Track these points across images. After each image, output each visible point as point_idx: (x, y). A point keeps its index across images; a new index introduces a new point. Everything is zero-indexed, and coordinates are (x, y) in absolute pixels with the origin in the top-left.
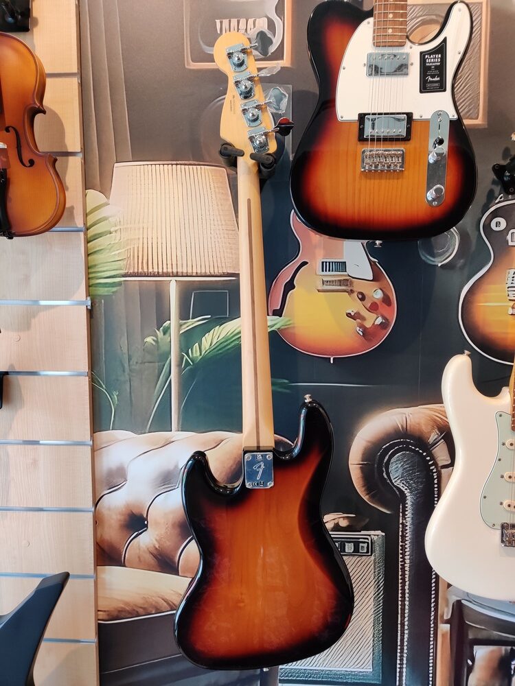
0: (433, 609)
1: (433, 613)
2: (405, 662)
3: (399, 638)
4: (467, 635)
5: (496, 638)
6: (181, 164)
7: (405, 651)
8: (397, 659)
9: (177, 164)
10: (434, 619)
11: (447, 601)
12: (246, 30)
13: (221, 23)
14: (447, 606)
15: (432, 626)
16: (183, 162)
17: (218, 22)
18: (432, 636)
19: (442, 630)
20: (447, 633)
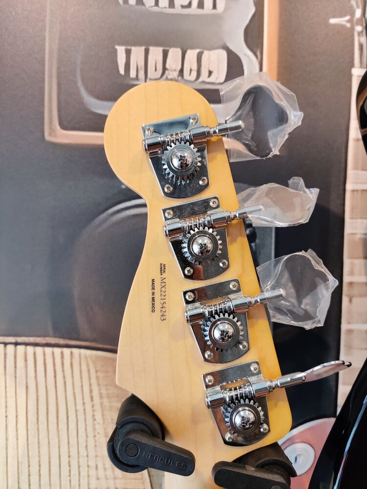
6: (26, 344)
9: (16, 344)
12: (181, 72)
13: (128, 53)
16: (32, 340)
17: (121, 50)
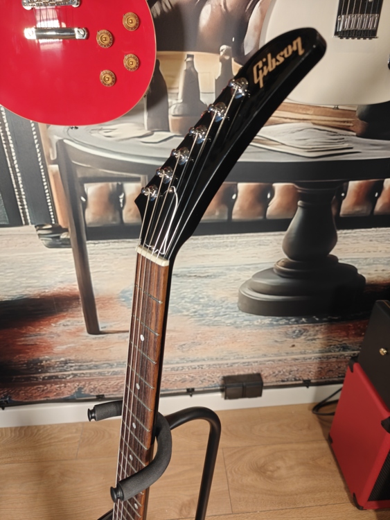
0: (38, 150)
1: (39, 155)
2: (25, 203)
3: (14, 181)
4: (76, 175)
5: (103, 175)
7: (23, 193)
8: (17, 201)
10: (42, 160)
11: (50, 141)
14: (51, 146)
15: (42, 167)
18: (44, 177)
19: (52, 171)
20: (57, 173)
